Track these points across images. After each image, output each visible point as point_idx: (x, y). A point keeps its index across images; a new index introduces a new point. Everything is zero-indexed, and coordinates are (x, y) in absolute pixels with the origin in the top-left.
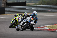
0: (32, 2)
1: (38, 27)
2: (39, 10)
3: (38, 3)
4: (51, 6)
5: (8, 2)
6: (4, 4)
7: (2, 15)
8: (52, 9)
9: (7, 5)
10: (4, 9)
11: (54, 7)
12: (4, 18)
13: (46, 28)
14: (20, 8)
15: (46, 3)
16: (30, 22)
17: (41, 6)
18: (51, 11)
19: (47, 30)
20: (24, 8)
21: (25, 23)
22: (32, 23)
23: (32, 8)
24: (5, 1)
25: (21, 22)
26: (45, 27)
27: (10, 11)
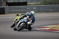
0: (33, 1)
1: (39, 28)
2: (40, 10)
3: (39, 3)
4: (53, 6)
5: (9, 2)
6: (4, 4)
7: (2, 15)
8: (54, 9)
9: (7, 5)
10: (5, 9)
11: (56, 7)
12: (4, 18)
13: (48, 28)
14: (21, 8)
15: (47, 3)
16: (27, 22)
17: (43, 5)
18: (53, 11)
19: (48, 31)
20: (25, 8)
21: (22, 23)
22: (29, 23)
23: (34, 8)
24: (5, 1)
25: (18, 22)
26: (46, 27)
27: (11, 11)
